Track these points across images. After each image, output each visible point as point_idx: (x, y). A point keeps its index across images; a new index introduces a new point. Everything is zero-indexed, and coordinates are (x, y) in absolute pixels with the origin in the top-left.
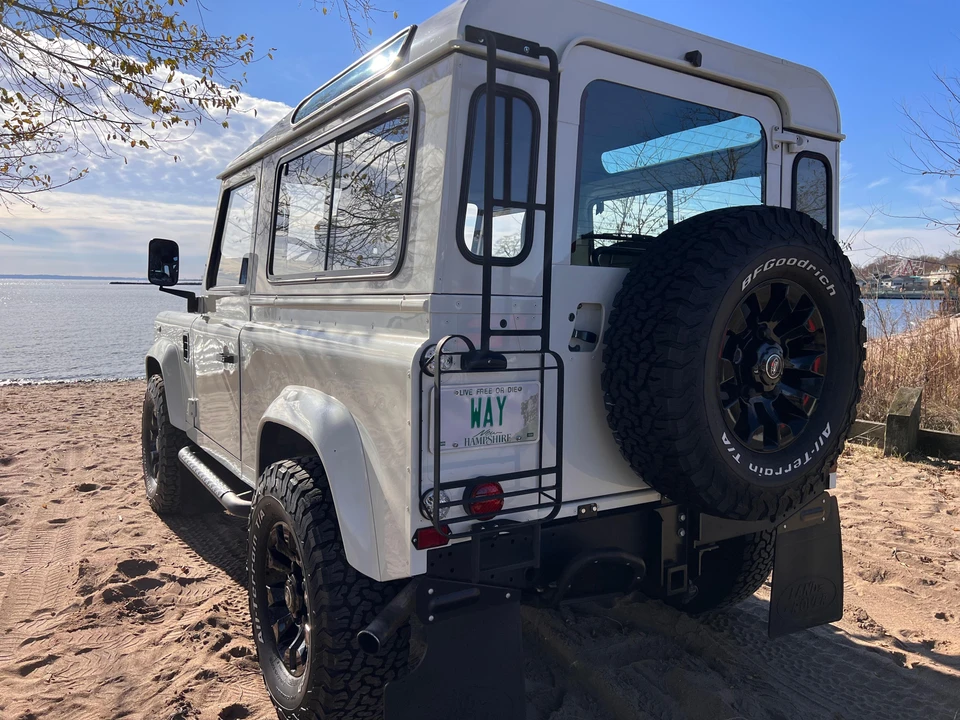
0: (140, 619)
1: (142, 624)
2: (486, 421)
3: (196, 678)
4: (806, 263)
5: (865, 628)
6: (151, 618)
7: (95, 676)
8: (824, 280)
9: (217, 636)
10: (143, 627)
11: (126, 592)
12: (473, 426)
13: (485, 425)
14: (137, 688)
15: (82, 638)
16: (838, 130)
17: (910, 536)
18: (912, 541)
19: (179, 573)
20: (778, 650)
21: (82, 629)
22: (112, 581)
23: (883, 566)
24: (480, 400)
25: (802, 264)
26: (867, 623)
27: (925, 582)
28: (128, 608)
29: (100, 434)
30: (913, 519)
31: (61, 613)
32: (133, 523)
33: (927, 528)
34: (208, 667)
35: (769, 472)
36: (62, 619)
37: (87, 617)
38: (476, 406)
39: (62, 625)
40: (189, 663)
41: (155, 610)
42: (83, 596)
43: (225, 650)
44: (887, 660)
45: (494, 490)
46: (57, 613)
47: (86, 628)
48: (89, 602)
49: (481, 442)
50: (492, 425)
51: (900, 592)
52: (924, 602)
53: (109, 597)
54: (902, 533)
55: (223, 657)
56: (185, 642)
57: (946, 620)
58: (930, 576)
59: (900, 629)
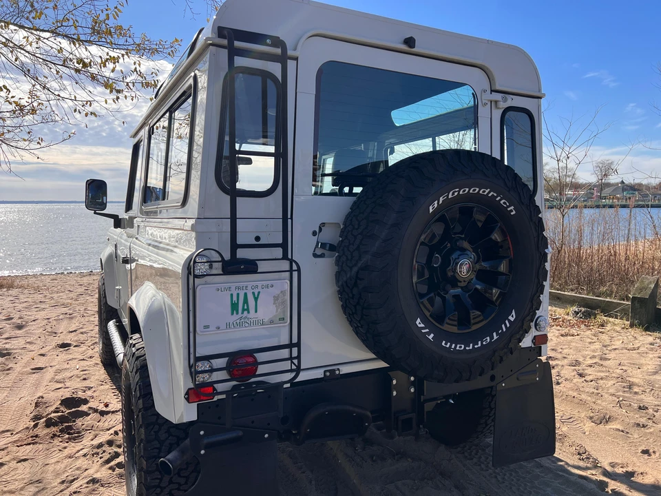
0: (67, 439)
1: (67, 442)
2: (244, 310)
3: (88, 483)
4: (487, 191)
5: (583, 459)
6: (74, 439)
7: (24, 479)
8: (504, 203)
9: (110, 453)
10: (66, 444)
11: (63, 419)
12: (232, 314)
13: (243, 313)
14: (47, 488)
15: (26, 451)
16: (540, 91)
17: (636, 389)
18: (636, 393)
19: (101, 407)
20: (511, 475)
21: (26, 445)
22: (55, 412)
23: (608, 412)
24: (238, 294)
25: (484, 192)
26: (584, 456)
27: (638, 425)
28: (61, 431)
29: (89, 308)
30: (640, 376)
31: (17, 433)
32: (85, 370)
33: (650, 383)
34: (97, 476)
35: (460, 347)
36: (16, 437)
37: (32, 437)
38: (235, 298)
39: (15, 442)
40: (87, 472)
41: (79, 433)
42: (34, 421)
43: (113, 463)
44: (593, 486)
45: (251, 360)
46: (14, 433)
47: (29, 444)
48: (36, 426)
49: (240, 325)
50: (249, 312)
51: (617, 432)
52: (635, 441)
53: (49, 423)
54: (630, 387)
55: (111, 468)
56: (88, 457)
57: (650, 455)
58: (643, 421)
59: (611, 461)
